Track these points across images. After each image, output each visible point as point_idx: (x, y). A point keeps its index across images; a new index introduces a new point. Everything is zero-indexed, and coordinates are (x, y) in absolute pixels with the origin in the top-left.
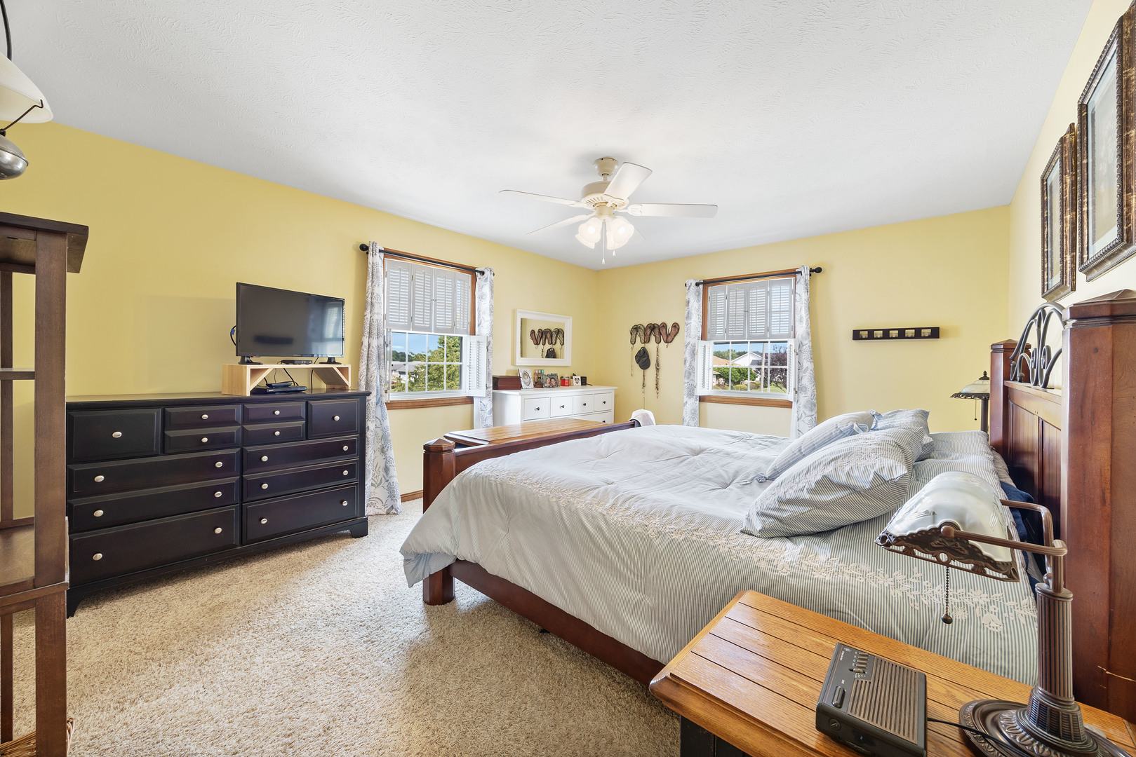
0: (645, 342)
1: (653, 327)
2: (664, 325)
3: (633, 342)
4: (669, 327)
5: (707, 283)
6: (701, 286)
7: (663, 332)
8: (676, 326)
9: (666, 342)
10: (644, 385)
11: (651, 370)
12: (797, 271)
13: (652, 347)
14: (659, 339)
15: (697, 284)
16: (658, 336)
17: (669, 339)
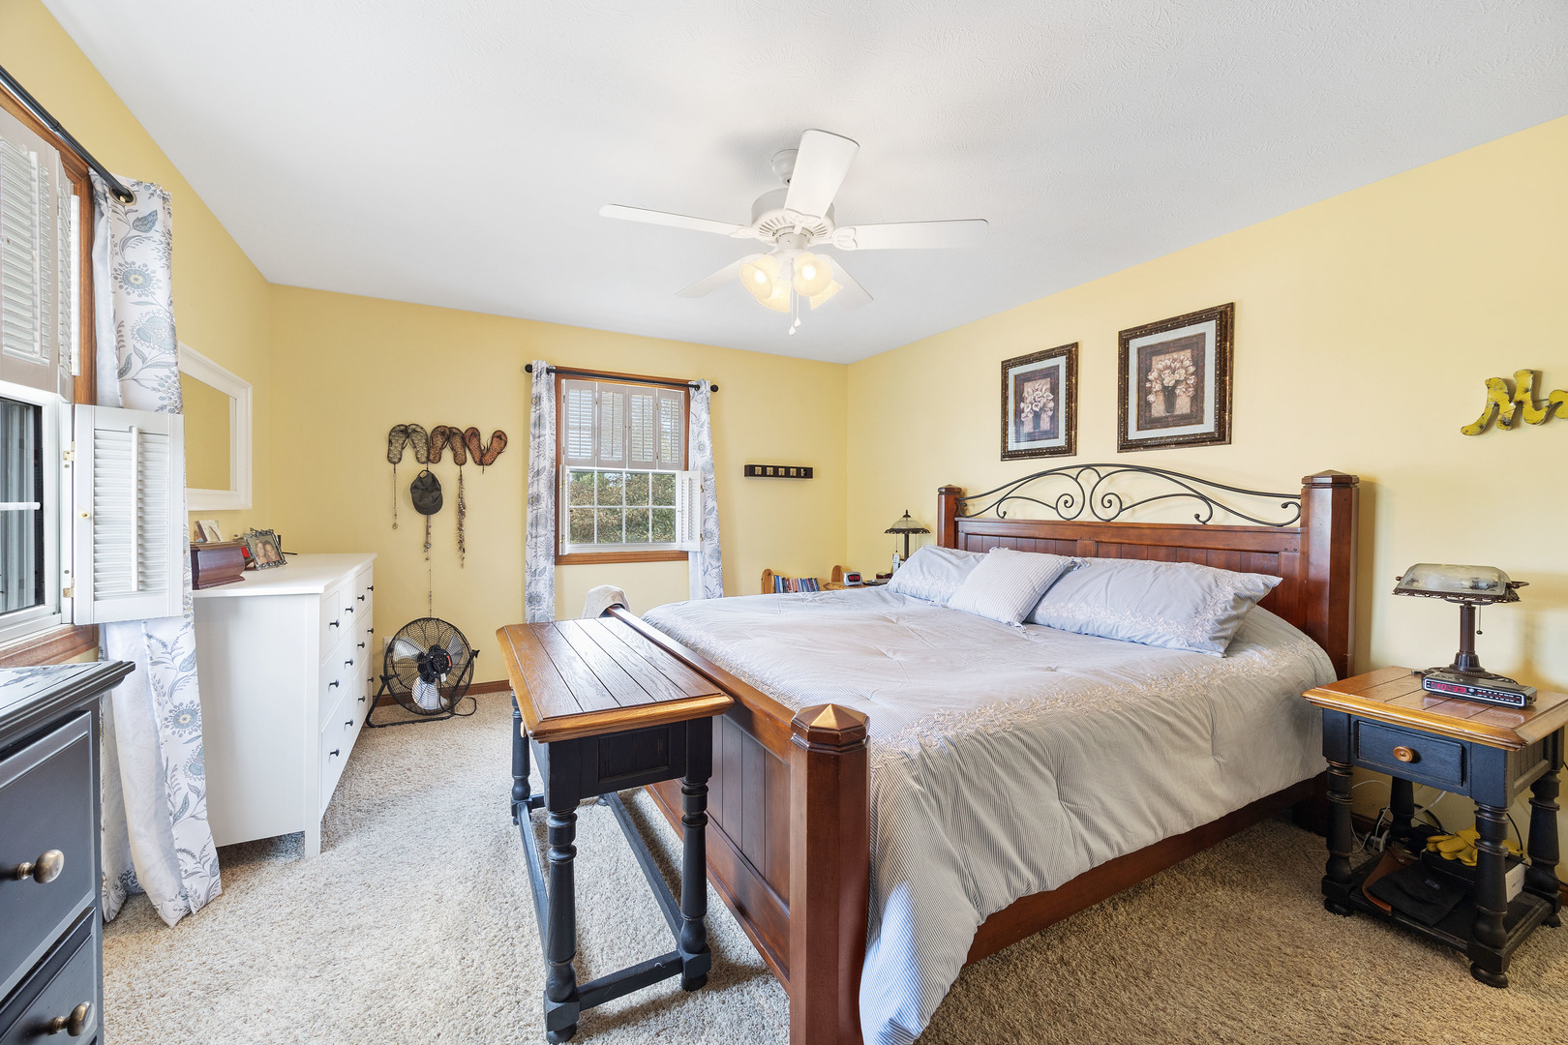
0: (428, 460)
1: (447, 434)
2: (474, 433)
3: (394, 459)
4: (485, 439)
5: (561, 373)
6: (553, 375)
7: (474, 444)
8: (500, 437)
9: (481, 463)
10: (427, 545)
11: (444, 519)
12: (689, 383)
13: (445, 470)
14: (460, 458)
15: (549, 371)
16: (460, 451)
17: (484, 459)
